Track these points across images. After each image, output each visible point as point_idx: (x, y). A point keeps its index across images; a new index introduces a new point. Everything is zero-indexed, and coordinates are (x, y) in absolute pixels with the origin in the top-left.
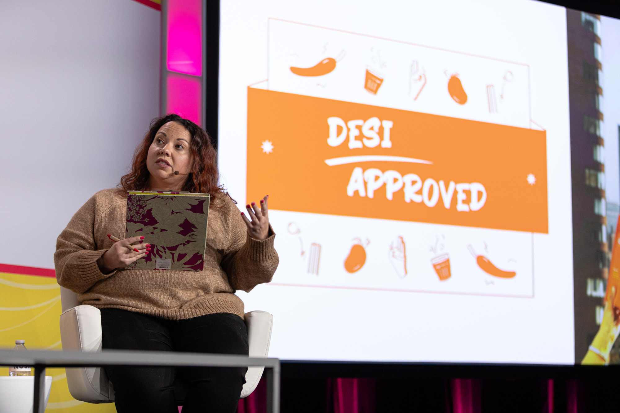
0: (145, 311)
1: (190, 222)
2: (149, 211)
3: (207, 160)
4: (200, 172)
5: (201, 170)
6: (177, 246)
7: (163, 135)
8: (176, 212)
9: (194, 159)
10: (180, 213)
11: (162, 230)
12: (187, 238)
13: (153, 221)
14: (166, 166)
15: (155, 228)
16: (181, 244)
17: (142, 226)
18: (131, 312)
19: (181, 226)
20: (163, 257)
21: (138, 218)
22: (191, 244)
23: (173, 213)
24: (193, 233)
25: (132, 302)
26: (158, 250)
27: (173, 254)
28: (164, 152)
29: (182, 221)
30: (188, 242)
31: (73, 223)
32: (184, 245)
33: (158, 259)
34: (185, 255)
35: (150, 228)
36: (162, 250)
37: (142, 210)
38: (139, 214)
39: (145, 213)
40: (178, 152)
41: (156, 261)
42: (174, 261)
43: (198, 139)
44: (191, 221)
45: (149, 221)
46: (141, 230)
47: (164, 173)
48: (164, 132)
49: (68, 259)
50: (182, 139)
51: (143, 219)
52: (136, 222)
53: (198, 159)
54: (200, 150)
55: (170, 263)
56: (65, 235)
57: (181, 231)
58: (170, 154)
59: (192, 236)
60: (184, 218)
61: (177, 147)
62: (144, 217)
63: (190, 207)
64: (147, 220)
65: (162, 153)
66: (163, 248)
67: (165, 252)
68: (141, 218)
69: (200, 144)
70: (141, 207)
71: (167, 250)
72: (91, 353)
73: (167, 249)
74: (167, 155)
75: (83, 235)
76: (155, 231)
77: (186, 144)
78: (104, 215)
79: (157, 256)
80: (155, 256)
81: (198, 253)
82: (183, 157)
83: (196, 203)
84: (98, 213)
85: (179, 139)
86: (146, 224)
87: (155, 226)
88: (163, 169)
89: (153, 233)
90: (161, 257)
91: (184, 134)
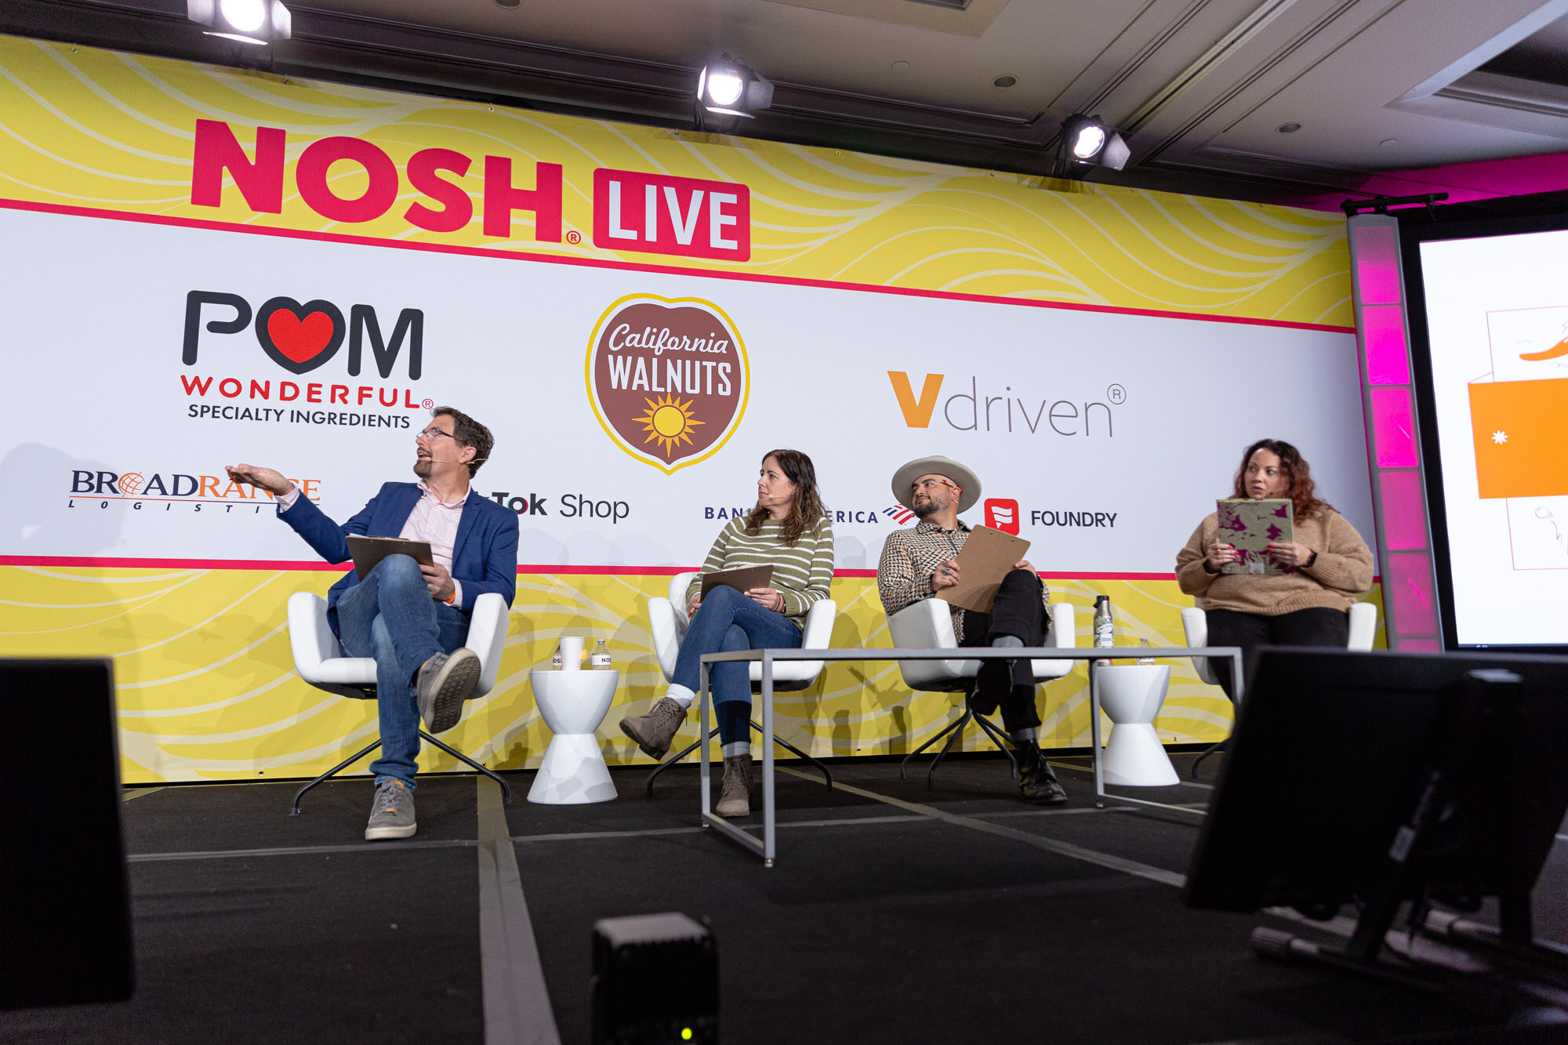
0: (1244, 610)
1: (1276, 526)
2: (1238, 517)
4: (1291, 490)
5: (1292, 486)
7: (1256, 464)
8: (1262, 517)
10: (1266, 518)
11: (1252, 535)
13: (1242, 527)
14: (1259, 490)
15: (1244, 533)
17: (1233, 531)
18: (1233, 612)
19: (1268, 530)
20: (1256, 562)
21: (1229, 524)
23: (1259, 518)
25: (1234, 603)
26: (1250, 555)
29: (1268, 526)
31: (1189, 543)
33: (1252, 564)
35: (1240, 533)
36: (1253, 554)
37: (1231, 516)
38: (1229, 521)
39: (1235, 519)
40: (1270, 476)
43: (1287, 460)
44: (1278, 526)
46: (1232, 535)
48: (1257, 461)
49: (1184, 569)
50: (1272, 465)
51: (1233, 525)
52: (1227, 528)
53: (1288, 478)
54: (1290, 469)
56: (1183, 553)
58: (1263, 480)
60: (1270, 523)
61: (1268, 471)
62: (1234, 522)
63: (1274, 512)
64: (1236, 526)
66: (1255, 553)
68: (1231, 524)
69: (1289, 464)
70: (1230, 514)
71: (1258, 555)
72: (1196, 649)
74: (1260, 482)
75: (1194, 551)
76: (1246, 537)
77: (1276, 468)
78: (1210, 533)
79: (1250, 561)
82: (1274, 480)
83: (1279, 508)
84: (1205, 531)
85: (1268, 467)
86: (1236, 530)
87: (1245, 531)
88: (1258, 493)
89: (1243, 538)
90: (1253, 561)
91: (1273, 460)
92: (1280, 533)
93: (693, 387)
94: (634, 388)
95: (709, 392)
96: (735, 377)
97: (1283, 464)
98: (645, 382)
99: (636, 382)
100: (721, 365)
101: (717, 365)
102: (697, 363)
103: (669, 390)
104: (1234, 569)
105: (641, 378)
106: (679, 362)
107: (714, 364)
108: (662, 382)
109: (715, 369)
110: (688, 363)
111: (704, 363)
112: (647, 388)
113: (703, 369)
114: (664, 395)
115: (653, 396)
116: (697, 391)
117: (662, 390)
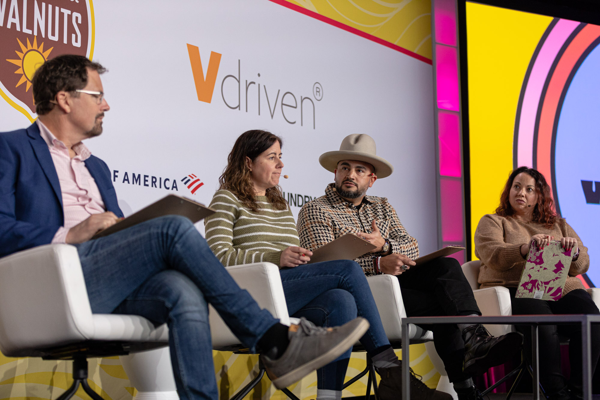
1: (562, 263)
2: (541, 254)
3: (546, 196)
4: (543, 204)
5: (543, 202)
6: (550, 281)
7: (518, 184)
8: (556, 254)
9: (538, 196)
10: (558, 255)
11: (545, 269)
12: (557, 275)
13: (541, 262)
15: (541, 267)
16: (553, 280)
17: (534, 264)
19: (556, 265)
20: (540, 290)
21: (534, 258)
22: (558, 280)
23: (554, 256)
24: (562, 271)
26: (538, 284)
27: (546, 287)
28: (521, 195)
29: (557, 262)
30: (557, 278)
32: (554, 280)
34: (553, 288)
35: (538, 267)
36: (540, 284)
37: (538, 252)
38: (535, 256)
39: (539, 255)
40: (529, 193)
41: (535, 292)
42: (545, 293)
43: (540, 182)
45: (539, 261)
46: (533, 268)
47: (522, 207)
48: (519, 182)
50: (531, 186)
51: (536, 260)
52: (531, 262)
53: (541, 196)
54: (542, 189)
55: (543, 295)
57: (555, 270)
58: (524, 196)
59: (560, 274)
60: (559, 260)
61: (528, 189)
62: (538, 258)
64: (538, 261)
65: (519, 195)
66: (542, 282)
67: (542, 285)
69: (542, 185)
73: (543, 284)
74: (523, 196)
77: (533, 188)
79: (537, 288)
80: (535, 288)
81: (560, 287)
82: (532, 196)
86: (537, 263)
87: (542, 265)
88: (521, 204)
89: (539, 271)
90: (538, 289)
91: (531, 182)
92: (562, 268)
93: (53, 34)
94: (9, 26)
95: (65, 41)
96: (84, 27)
97: (537, 184)
98: (17, 21)
99: (11, 20)
100: (75, 14)
101: (72, 13)
102: (57, 8)
103: (36, 34)
104: (524, 295)
105: (14, 17)
106: (44, 4)
107: (69, 12)
108: (30, 26)
109: (70, 17)
110: (50, 6)
111: (63, 10)
112: (18, 29)
113: (61, 15)
114: (31, 37)
115: (24, 37)
116: (56, 38)
117: (29, 32)
